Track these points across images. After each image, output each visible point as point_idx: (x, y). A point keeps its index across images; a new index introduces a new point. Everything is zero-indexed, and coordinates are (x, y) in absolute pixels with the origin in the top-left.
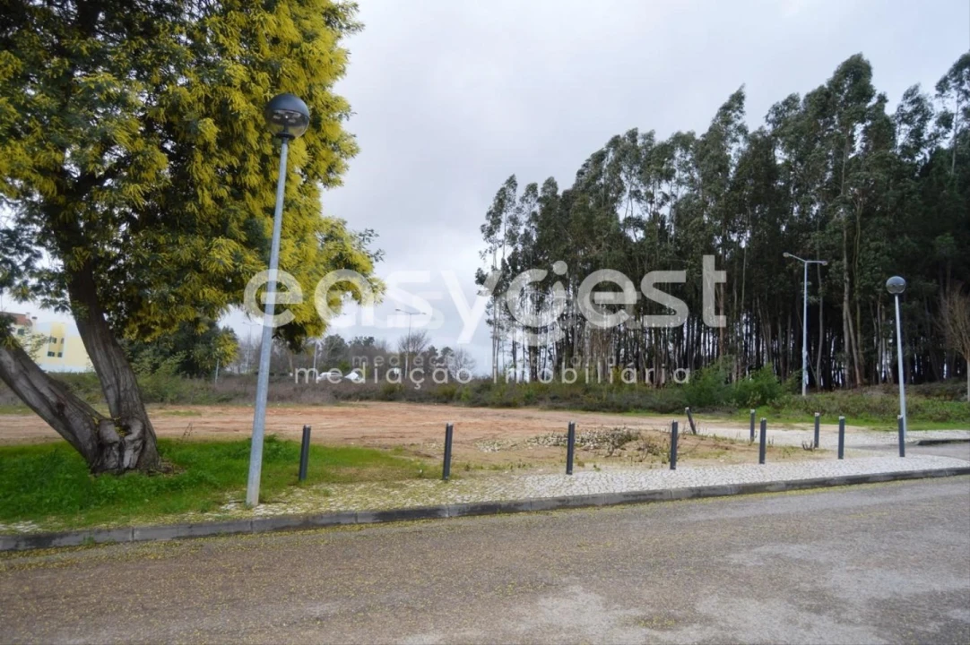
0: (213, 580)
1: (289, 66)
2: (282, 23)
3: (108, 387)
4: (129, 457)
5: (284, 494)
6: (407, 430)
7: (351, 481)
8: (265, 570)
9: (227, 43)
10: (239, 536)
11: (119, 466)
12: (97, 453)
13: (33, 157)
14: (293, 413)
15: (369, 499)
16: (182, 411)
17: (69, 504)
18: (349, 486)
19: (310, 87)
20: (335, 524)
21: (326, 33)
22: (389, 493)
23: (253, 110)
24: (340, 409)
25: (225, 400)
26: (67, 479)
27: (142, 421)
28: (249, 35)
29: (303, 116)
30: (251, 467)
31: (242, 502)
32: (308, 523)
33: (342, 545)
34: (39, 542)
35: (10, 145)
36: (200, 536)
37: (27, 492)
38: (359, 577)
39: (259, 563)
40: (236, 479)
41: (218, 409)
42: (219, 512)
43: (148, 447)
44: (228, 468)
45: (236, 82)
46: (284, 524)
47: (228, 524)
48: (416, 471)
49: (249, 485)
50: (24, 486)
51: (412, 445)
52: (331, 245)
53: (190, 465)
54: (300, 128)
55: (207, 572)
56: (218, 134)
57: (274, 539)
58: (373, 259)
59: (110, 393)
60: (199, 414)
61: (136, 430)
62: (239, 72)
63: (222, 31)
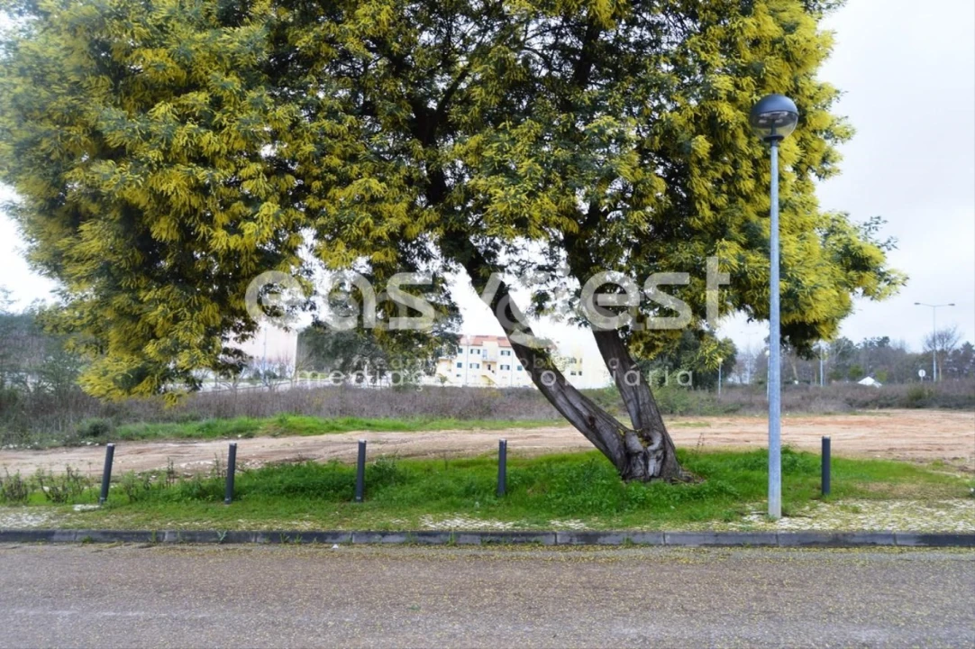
0: (745, 590)
1: (774, 64)
2: (761, 23)
3: (629, 401)
4: (653, 466)
5: (807, 508)
6: (946, 442)
7: (883, 498)
8: (797, 585)
9: (709, 59)
10: (765, 548)
11: (645, 473)
12: (626, 461)
13: (557, 204)
14: (804, 423)
15: (908, 519)
16: (691, 422)
17: (607, 507)
18: (882, 503)
19: (795, 80)
20: (870, 544)
21: (806, 19)
22: (932, 514)
23: (741, 116)
24: (856, 418)
25: (731, 411)
26: (603, 485)
27: (661, 432)
28: (729, 45)
29: (790, 113)
30: (770, 479)
31: (764, 513)
32: (838, 540)
33: (882, 568)
34: (588, 539)
35: (539, 197)
36: (727, 545)
37: (573, 494)
38: (907, 604)
39: (790, 578)
40: (757, 491)
41: (725, 420)
42: (742, 522)
43: (669, 456)
44: (746, 479)
45: (722, 94)
46: (812, 540)
47: (753, 535)
48: (966, 490)
49: (770, 497)
50: (571, 489)
51: (955, 458)
52: (832, 240)
53: (709, 475)
54: (788, 126)
55: (739, 582)
56: (711, 148)
57: (802, 554)
58: (884, 249)
59: (631, 407)
60: (708, 425)
61: (657, 442)
62: (723, 83)
63: (703, 48)
